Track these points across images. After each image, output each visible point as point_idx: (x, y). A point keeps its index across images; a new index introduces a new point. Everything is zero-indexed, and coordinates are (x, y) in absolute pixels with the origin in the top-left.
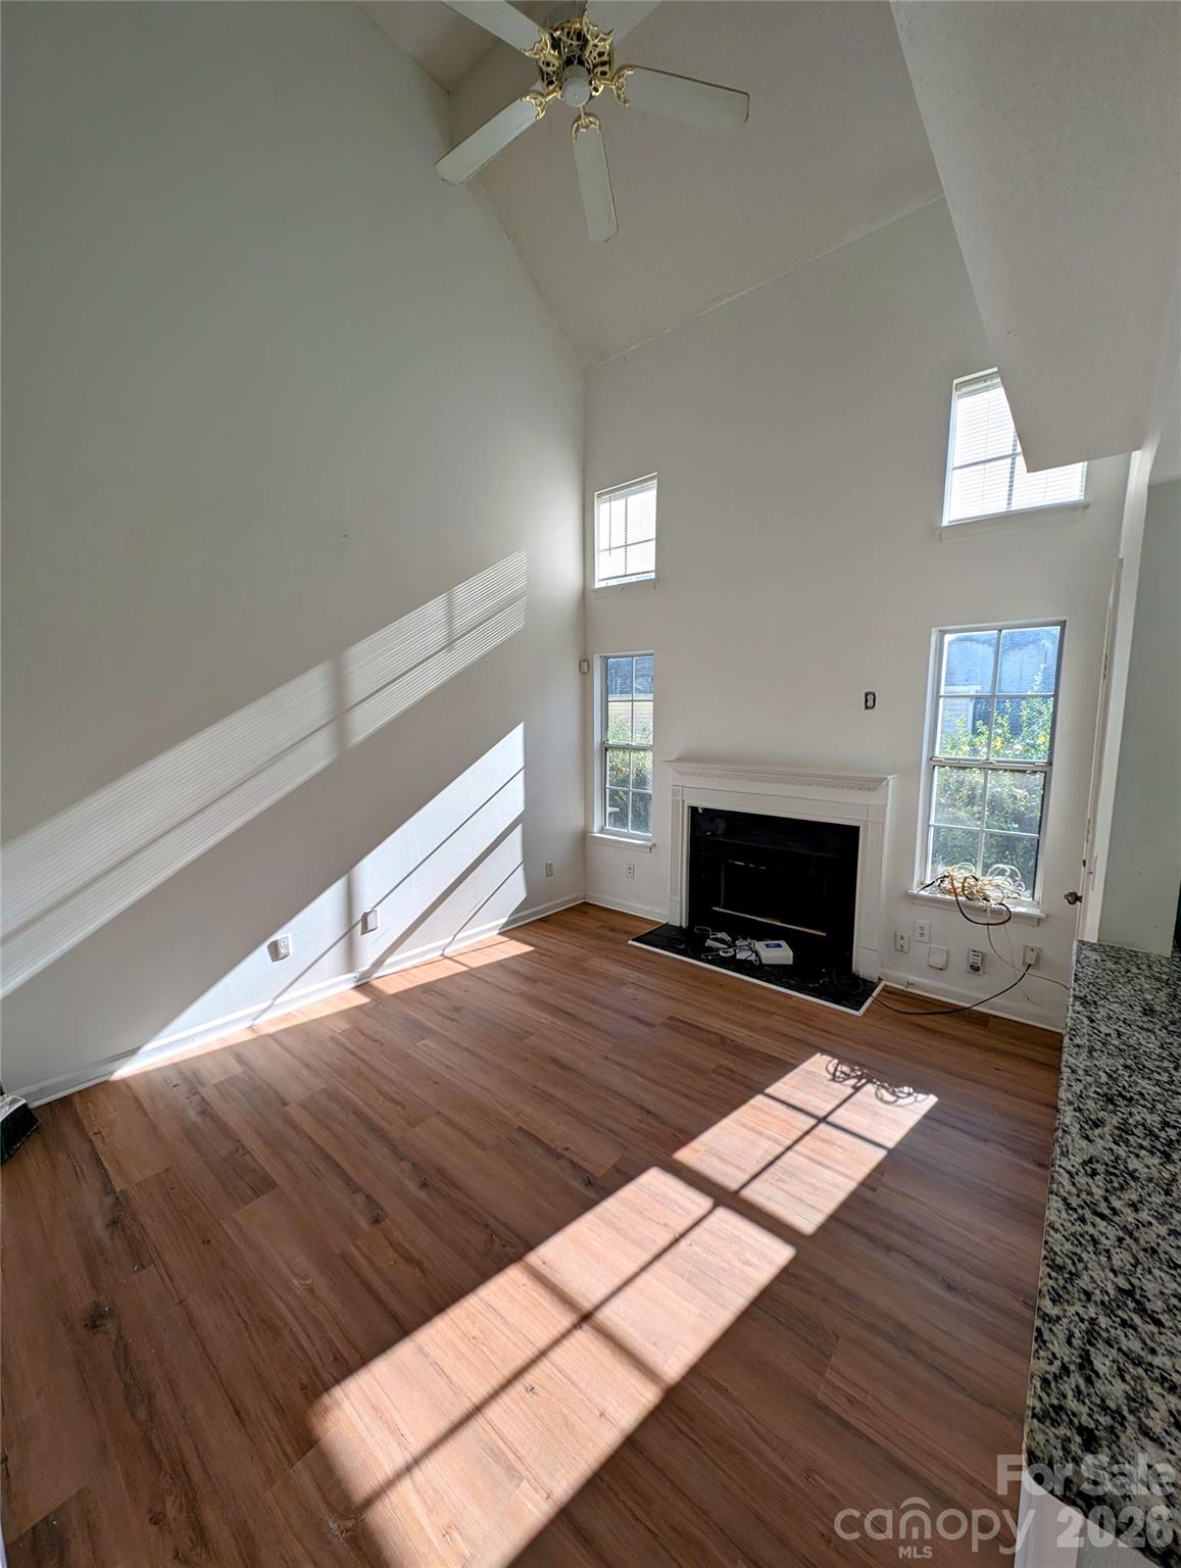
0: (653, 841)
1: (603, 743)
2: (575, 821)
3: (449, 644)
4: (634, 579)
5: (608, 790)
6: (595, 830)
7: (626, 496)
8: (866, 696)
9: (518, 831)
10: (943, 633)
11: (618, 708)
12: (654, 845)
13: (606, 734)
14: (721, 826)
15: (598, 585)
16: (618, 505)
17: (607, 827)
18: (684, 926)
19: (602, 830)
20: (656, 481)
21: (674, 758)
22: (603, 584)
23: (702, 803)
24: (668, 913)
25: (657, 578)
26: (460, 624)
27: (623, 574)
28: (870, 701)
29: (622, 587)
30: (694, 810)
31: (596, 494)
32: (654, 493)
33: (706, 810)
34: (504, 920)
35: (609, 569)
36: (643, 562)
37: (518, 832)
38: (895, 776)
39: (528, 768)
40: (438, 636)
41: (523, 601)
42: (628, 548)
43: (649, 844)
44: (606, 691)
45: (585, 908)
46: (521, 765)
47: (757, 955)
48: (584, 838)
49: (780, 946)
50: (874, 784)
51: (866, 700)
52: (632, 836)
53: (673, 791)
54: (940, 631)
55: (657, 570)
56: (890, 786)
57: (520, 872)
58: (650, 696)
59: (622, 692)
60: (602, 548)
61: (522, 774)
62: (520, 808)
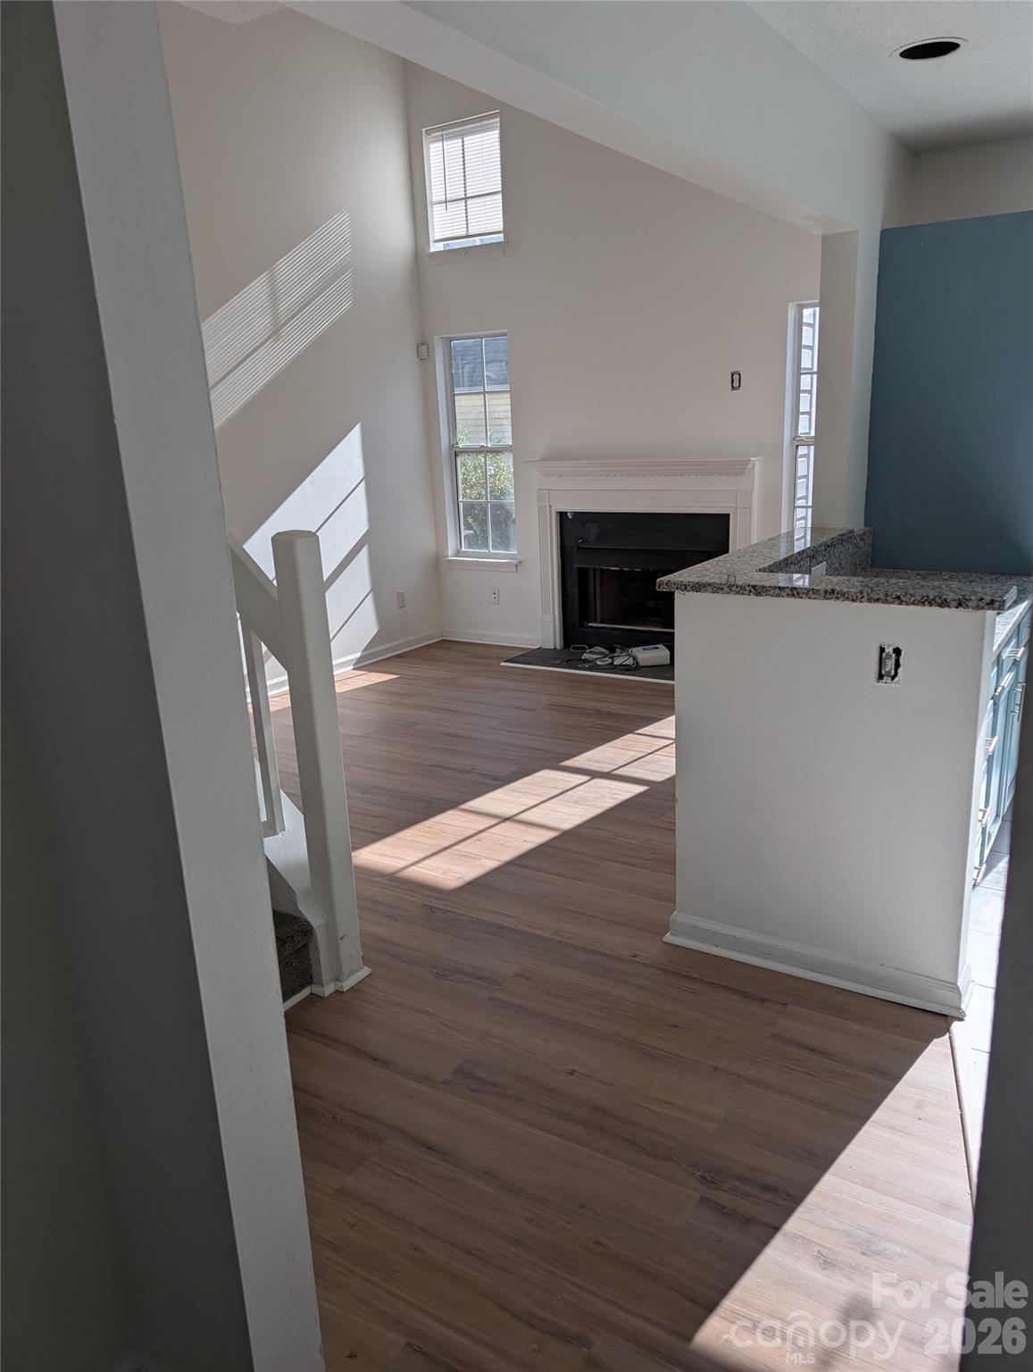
0: (519, 558)
1: (452, 446)
2: (427, 543)
3: (275, 333)
4: (478, 241)
5: (461, 504)
6: (450, 554)
7: (462, 135)
8: (733, 376)
9: (364, 553)
10: (802, 307)
11: (466, 405)
12: (521, 562)
13: (455, 434)
14: (593, 531)
15: (436, 248)
16: (453, 145)
17: (463, 549)
18: (558, 647)
19: (458, 553)
20: (498, 119)
21: (537, 459)
22: (439, 247)
23: (572, 506)
24: (540, 637)
25: (506, 242)
26: (284, 306)
27: (464, 233)
28: (735, 381)
29: (465, 251)
30: (562, 515)
31: (424, 130)
32: (496, 134)
33: (576, 514)
34: (359, 655)
35: (444, 226)
36: (488, 219)
37: (364, 555)
38: (761, 458)
39: (369, 478)
40: (263, 324)
41: (348, 275)
42: (469, 202)
43: (515, 561)
44: (451, 383)
45: (444, 644)
46: (361, 476)
47: (635, 659)
48: (437, 565)
49: (657, 648)
50: (738, 468)
51: (733, 381)
52: (494, 554)
53: (539, 496)
54: (798, 305)
55: (505, 231)
56: (757, 469)
57: (369, 601)
58: (506, 387)
59: (472, 384)
60: (435, 199)
61: (363, 484)
62: (363, 526)
